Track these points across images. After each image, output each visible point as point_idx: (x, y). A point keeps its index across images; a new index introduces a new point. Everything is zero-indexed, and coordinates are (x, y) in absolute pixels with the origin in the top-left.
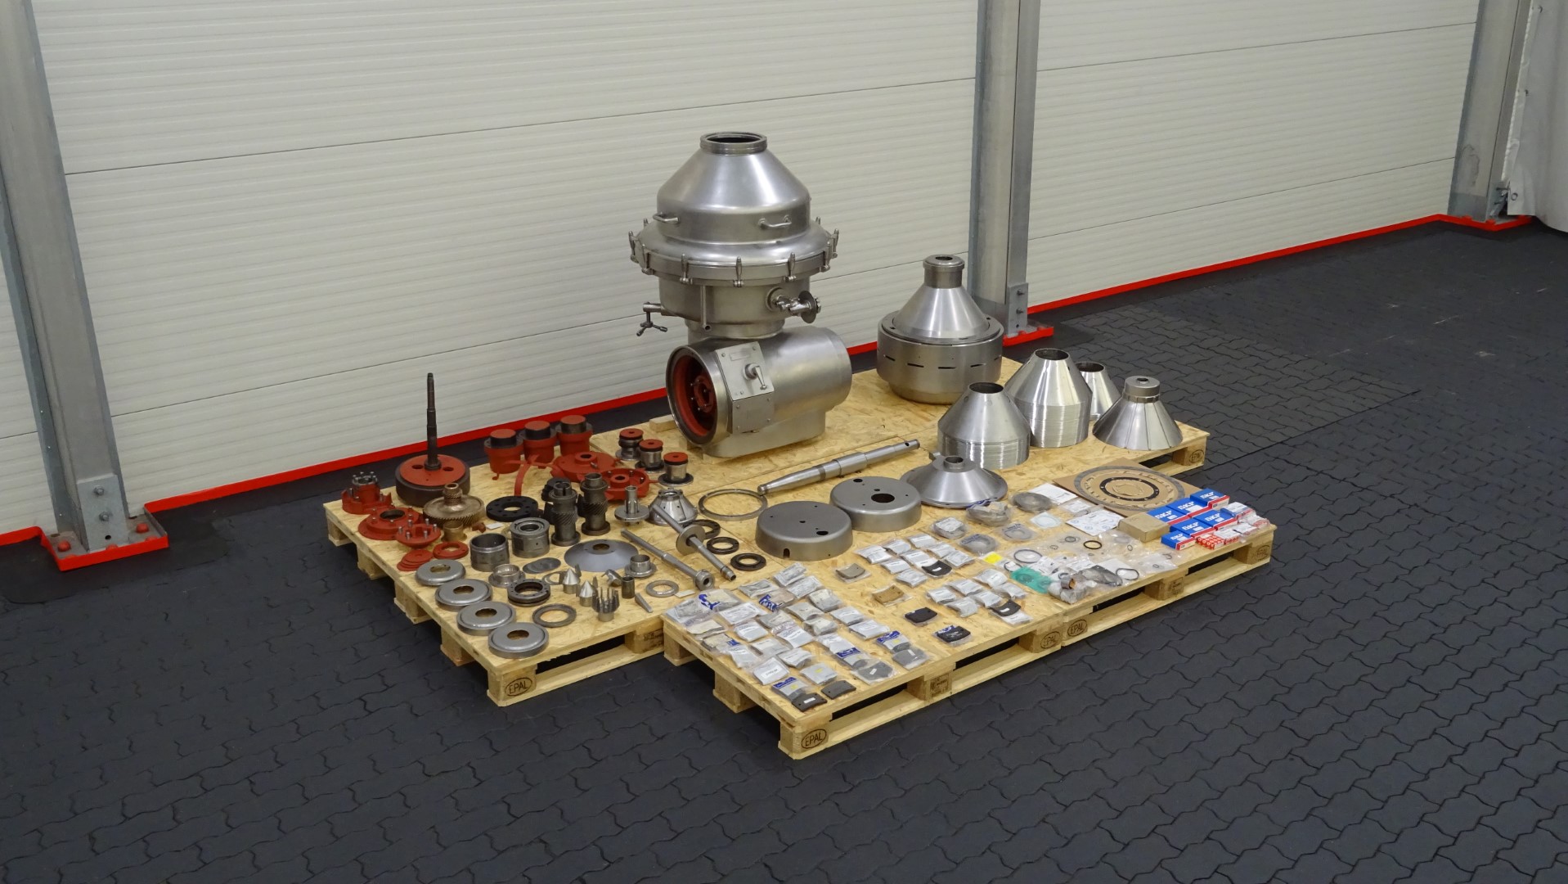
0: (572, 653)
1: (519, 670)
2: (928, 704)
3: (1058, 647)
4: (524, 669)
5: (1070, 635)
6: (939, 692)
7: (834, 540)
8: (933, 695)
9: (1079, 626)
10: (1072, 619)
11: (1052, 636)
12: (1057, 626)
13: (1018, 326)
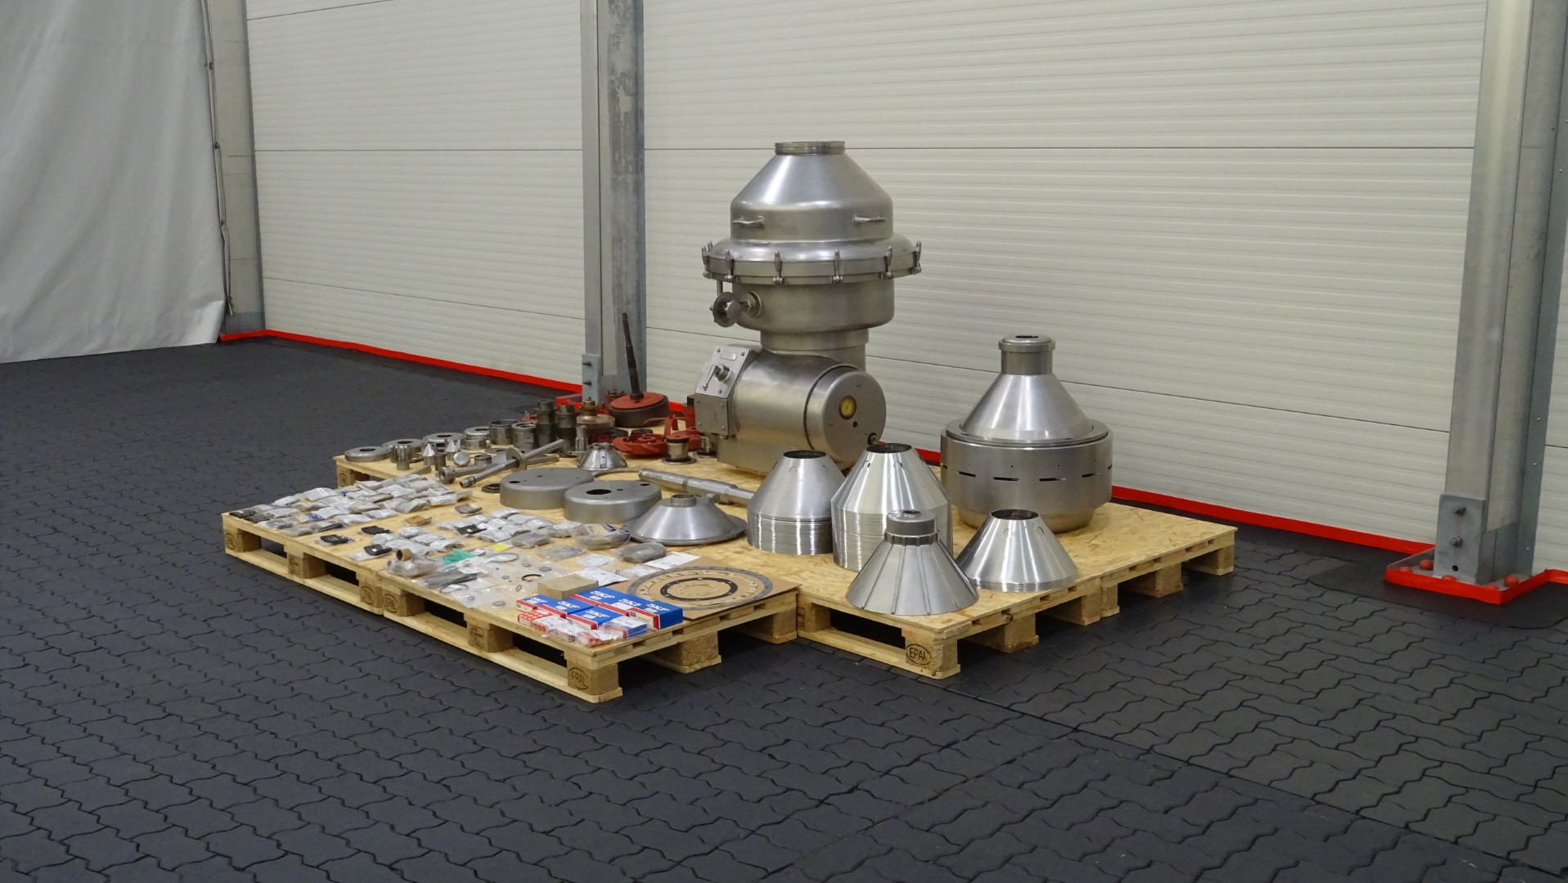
2: (290, 577)
8: (292, 572)
13: (1455, 568)
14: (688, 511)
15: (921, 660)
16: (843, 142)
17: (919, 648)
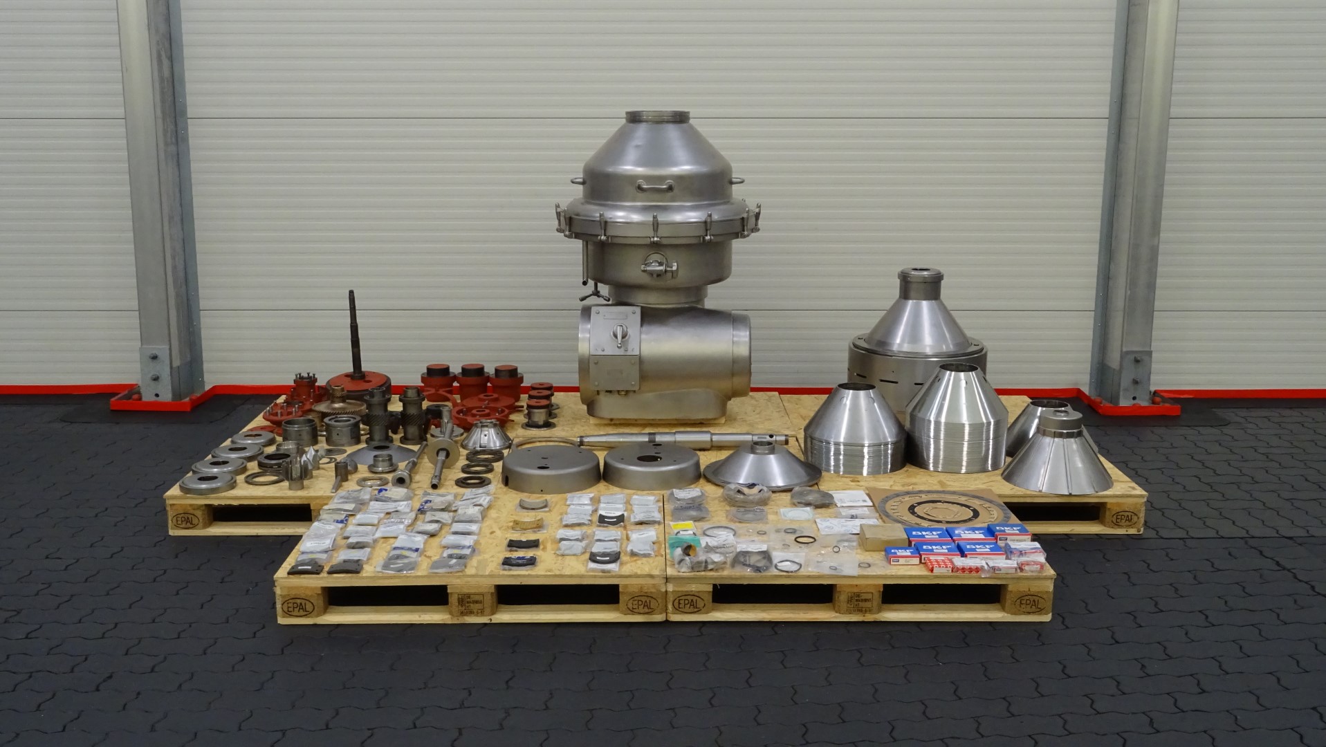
0: (240, 505)
1: (186, 505)
2: (456, 621)
3: (658, 618)
4: (191, 505)
5: (678, 610)
6: (471, 613)
7: (548, 476)
8: (463, 614)
9: (688, 601)
10: (680, 589)
11: (645, 600)
12: (653, 590)
13: (1134, 398)
14: (772, 458)
15: (1127, 523)
16: (688, 113)
17: (1126, 514)
